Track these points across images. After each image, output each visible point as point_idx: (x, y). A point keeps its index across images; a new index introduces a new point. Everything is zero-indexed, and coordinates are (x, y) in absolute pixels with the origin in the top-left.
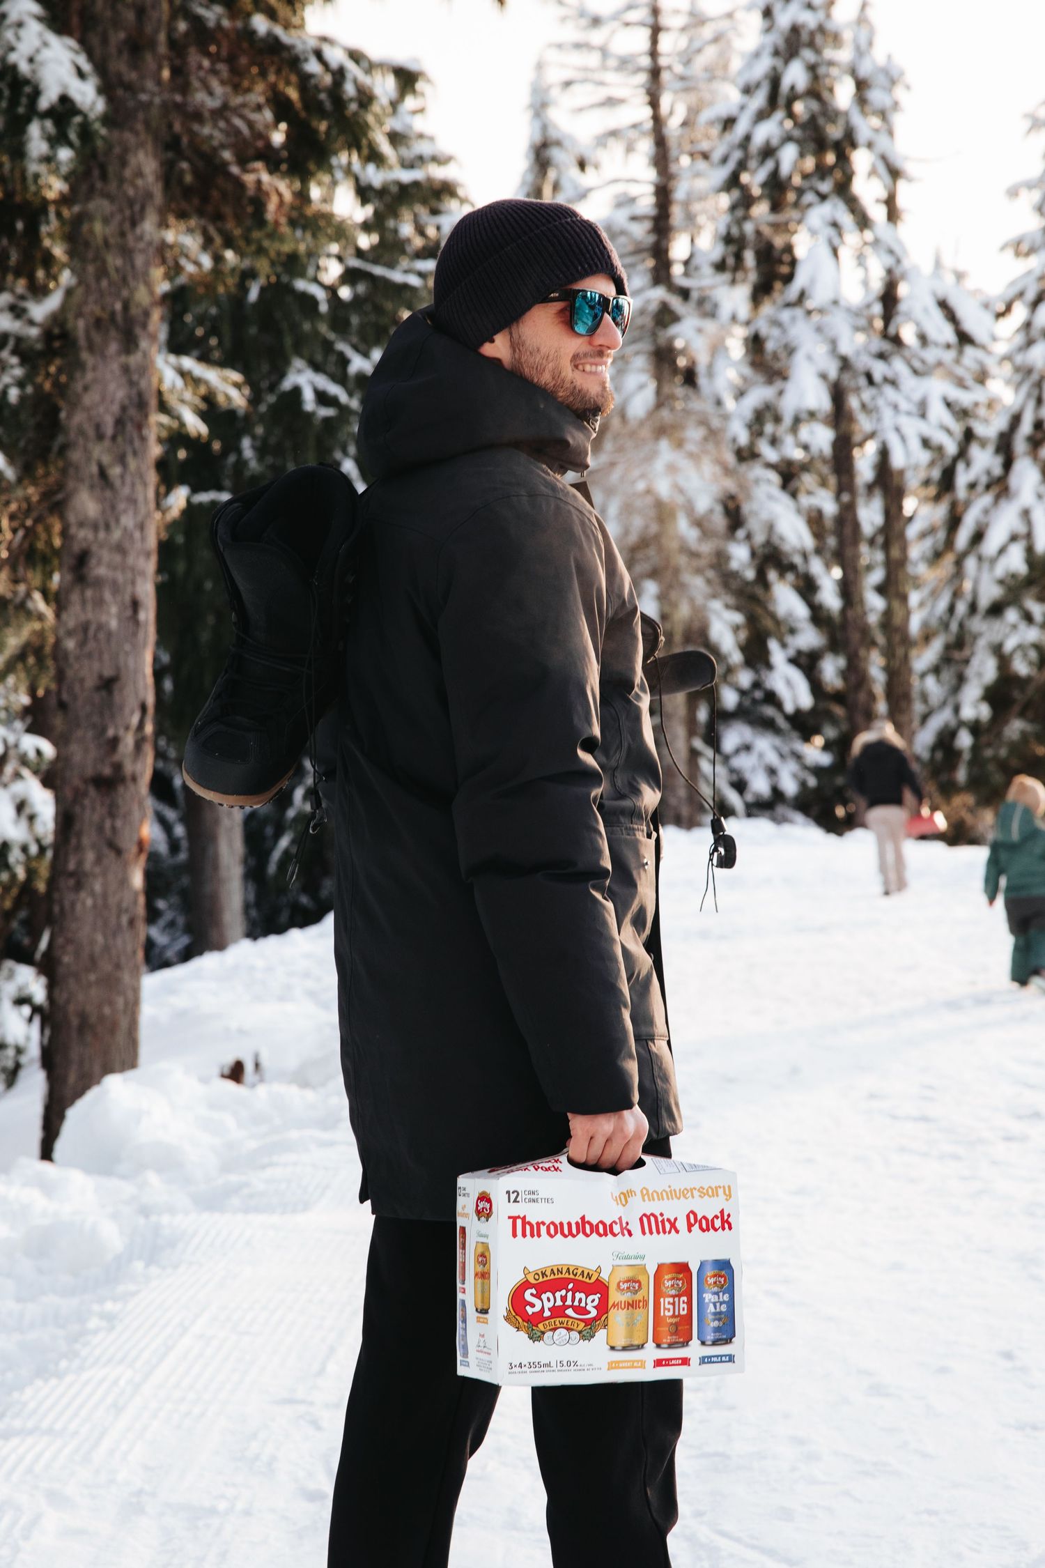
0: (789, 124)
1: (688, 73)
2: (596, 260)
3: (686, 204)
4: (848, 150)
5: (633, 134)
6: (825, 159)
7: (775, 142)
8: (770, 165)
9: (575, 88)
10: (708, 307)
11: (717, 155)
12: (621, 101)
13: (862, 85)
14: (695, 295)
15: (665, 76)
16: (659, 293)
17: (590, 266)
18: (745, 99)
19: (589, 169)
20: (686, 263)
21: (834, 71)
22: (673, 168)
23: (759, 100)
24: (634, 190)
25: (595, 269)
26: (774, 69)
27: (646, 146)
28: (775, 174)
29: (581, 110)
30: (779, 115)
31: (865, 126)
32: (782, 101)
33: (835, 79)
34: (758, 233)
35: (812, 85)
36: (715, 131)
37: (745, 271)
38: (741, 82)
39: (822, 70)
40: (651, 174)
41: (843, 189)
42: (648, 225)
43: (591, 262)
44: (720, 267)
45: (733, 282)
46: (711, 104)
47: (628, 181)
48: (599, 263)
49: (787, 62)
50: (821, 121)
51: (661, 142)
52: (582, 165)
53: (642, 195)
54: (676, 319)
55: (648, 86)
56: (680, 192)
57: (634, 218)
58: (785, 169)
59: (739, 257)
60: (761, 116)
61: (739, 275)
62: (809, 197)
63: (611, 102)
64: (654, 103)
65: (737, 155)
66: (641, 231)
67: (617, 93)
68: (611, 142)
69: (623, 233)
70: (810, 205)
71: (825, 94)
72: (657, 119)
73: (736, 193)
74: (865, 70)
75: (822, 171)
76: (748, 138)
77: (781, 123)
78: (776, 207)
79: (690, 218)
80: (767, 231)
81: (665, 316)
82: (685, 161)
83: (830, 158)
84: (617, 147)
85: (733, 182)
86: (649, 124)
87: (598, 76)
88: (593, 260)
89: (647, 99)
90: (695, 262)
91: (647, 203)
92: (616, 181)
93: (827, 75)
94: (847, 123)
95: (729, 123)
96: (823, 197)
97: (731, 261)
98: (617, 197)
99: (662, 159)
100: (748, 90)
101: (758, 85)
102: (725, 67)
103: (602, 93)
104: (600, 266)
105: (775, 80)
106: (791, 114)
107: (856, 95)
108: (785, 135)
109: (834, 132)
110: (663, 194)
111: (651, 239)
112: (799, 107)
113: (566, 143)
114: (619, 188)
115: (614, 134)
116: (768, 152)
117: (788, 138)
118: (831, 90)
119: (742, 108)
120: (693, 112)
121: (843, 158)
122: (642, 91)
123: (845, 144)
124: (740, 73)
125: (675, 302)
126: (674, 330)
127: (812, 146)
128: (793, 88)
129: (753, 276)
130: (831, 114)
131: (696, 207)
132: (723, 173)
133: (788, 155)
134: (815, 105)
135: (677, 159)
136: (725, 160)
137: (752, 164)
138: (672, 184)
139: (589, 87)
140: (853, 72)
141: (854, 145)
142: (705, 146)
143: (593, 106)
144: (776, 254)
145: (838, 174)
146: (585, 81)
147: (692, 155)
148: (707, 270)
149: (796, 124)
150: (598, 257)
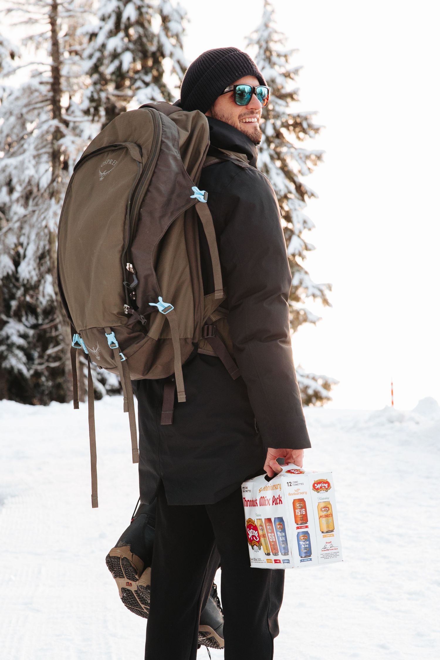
0: (126, 40)
1: (71, 7)
2: (245, 69)
3: (68, 78)
4: (160, 58)
5: (40, 39)
6: (147, 63)
7: (119, 50)
8: (116, 63)
9: (13, 13)
10: (78, 131)
11: (86, 54)
12: (36, 21)
13: (165, 19)
14: (71, 125)
15: (60, 8)
16: (55, 122)
17: (242, 72)
18: (102, 24)
19: (16, 58)
20: (67, 109)
21: (150, 11)
22: (61, 58)
23: (110, 24)
24: (41, 68)
25: (244, 73)
26: (119, 8)
27: (47, 46)
28: (120, 68)
29: (15, 25)
30: (121, 34)
31: (168, 44)
32: (122, 26)
33: (151, 16)
34: (108, 99)
35: (139, 18)
36: (86, 40)
37: (100, 117)
38: (100, 14)
39: (144, 10)
40: (50, 60)
41: (158, 80)
42: (49, 87)
43: (243, 71)
44: (87, 112)
45: (93, 121)
46: (83, 25)
47: (39, 64)
48: (246, 71)
49: (125, 5)
50: (145, 40)
51: (55, 43)
52: (12, 56)
53: (45, 71)
54: (63, 136)
55: (49, 13)
56: (64, 71)
57: (41, 83)
58: (125, 66)
59: (96, 109)
60: (112, 34)
61: (96, 118)
62: (139, 83)
63: (31, 21)
64: (53, 23)
65: (97, 55)
66: (45, 90)
67: (35, 16)
68: (30, 43)
69: (36, 90)
70: (138, 88)
71: (146, 24)
72: (54, 32)
73: (96, 76)
74: (166, 12)
75: (146, 70)
76: (104, 46)
77: (122, 39)
78: (119, 87)
79: (70, 85)
80: (113, 99)
81: (58, 135)
82: (66, 55)
83: (150, 63)
84: (32, 46)
85: (95, 69)
86: (50, 34)
87: (25, 7)
88: (243, 69)
89: (49, 20)
90: (72, 109)
91: (48, 76)
92: (32, 63)
93: (147, 13)
94: (159, 42)
95: (93, 36)
96: (147, 84)
97: (92, 110)
98: (32, 71)
99: (55, 53)
100: (103, 19)
101: (109, 17)
102: (91, 6)
103: (27, 16)
104: (247, 72)
105: (119, 15)
106: (127, 35)
107: (162, 25)
108: (124, 47)
109: (153, 48)
110: (56, 71)
111: (51, 94)
112: (132, 31)
113: (5, 43)
114: (35, 67)
115: (31, 38)
116: (115, 55)
117: (127, 49)
118: (149, 22)
119: (101, 28)
120: (73, 29)
121: (157, 63)
122: (47, 16)
123: (158, 54)
124: (99, 9)
125: (62, 127)
126: (62, 141)
127: (140, 54)
128: (129, 19)
129: (103, 119)
130: (150, 37)
131: (73, 80)
132: (88, 64)
133: (127, 58)
134: (141, 30)
135: (63, 54)
136: (90, 57)
137: (106, 61)
138: (61, 67)
139: (20, 13)
140: (161, 12)
141: (163, 56)
142: (77, 48)
143: (21, 23)
144: (117, 111)
145: (155, 73)
146: (19, 9)
147: (70, 52)
148: (79, 113)
149: (130, 41)
150: (246, 68)
